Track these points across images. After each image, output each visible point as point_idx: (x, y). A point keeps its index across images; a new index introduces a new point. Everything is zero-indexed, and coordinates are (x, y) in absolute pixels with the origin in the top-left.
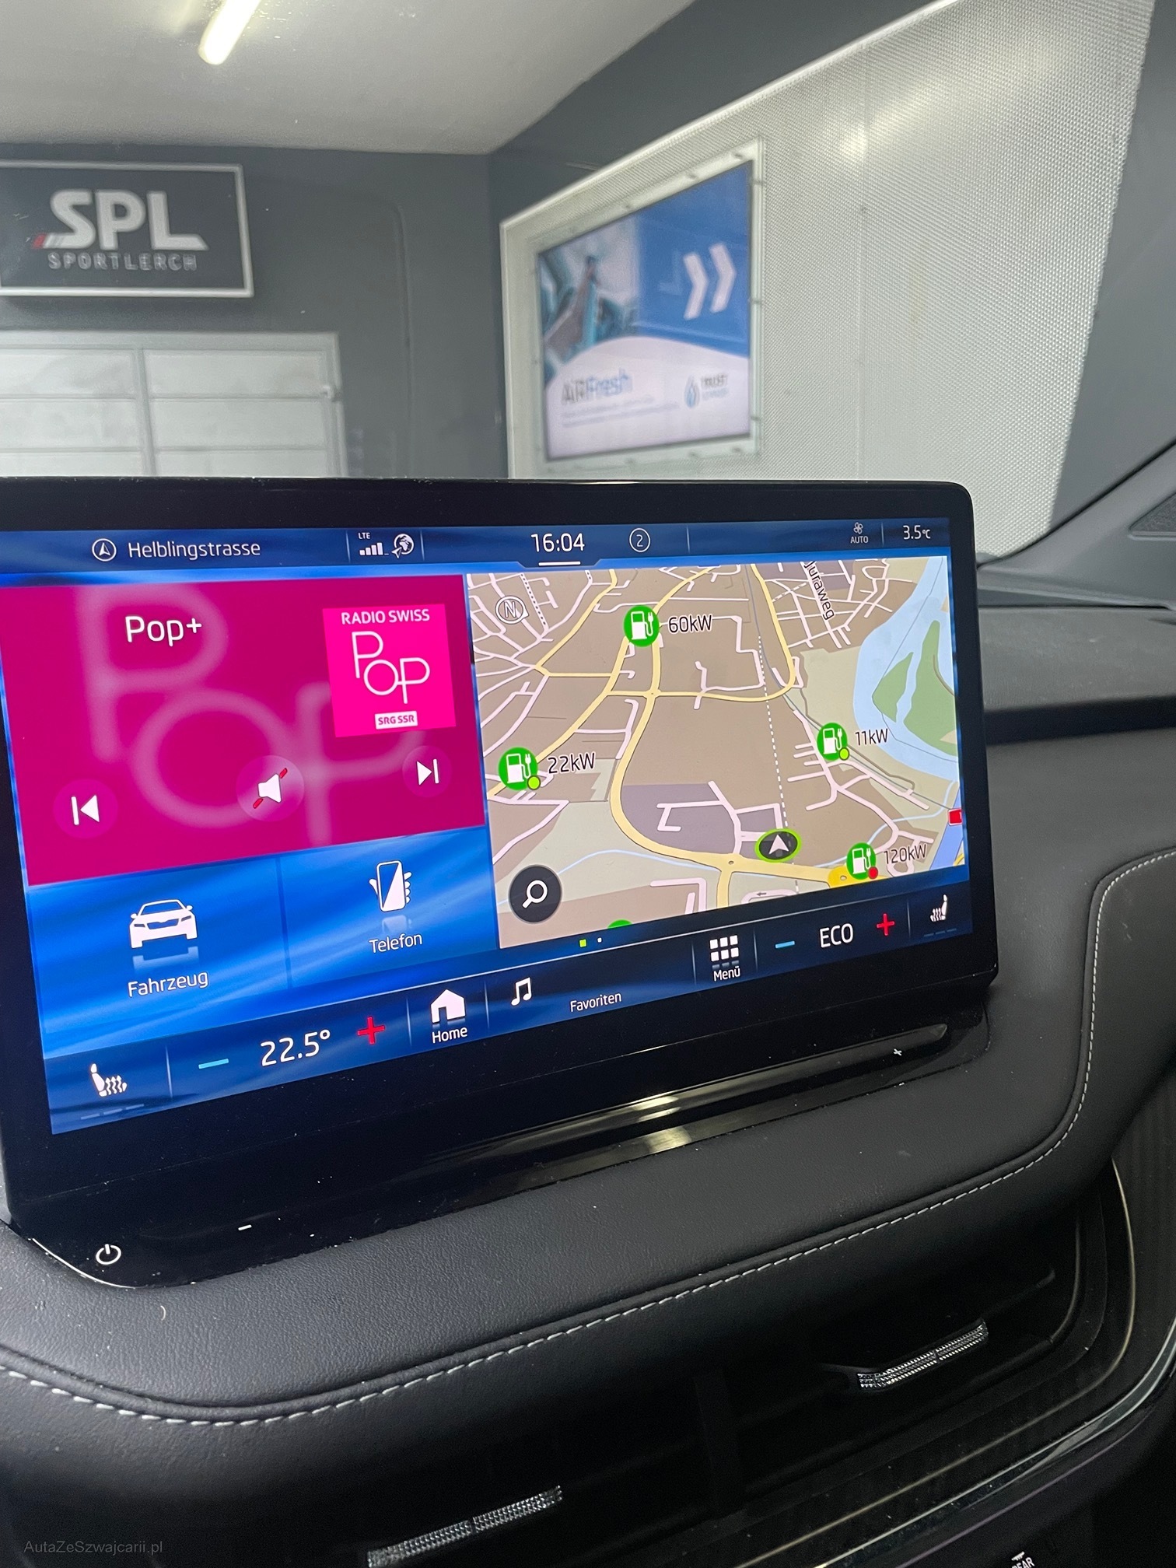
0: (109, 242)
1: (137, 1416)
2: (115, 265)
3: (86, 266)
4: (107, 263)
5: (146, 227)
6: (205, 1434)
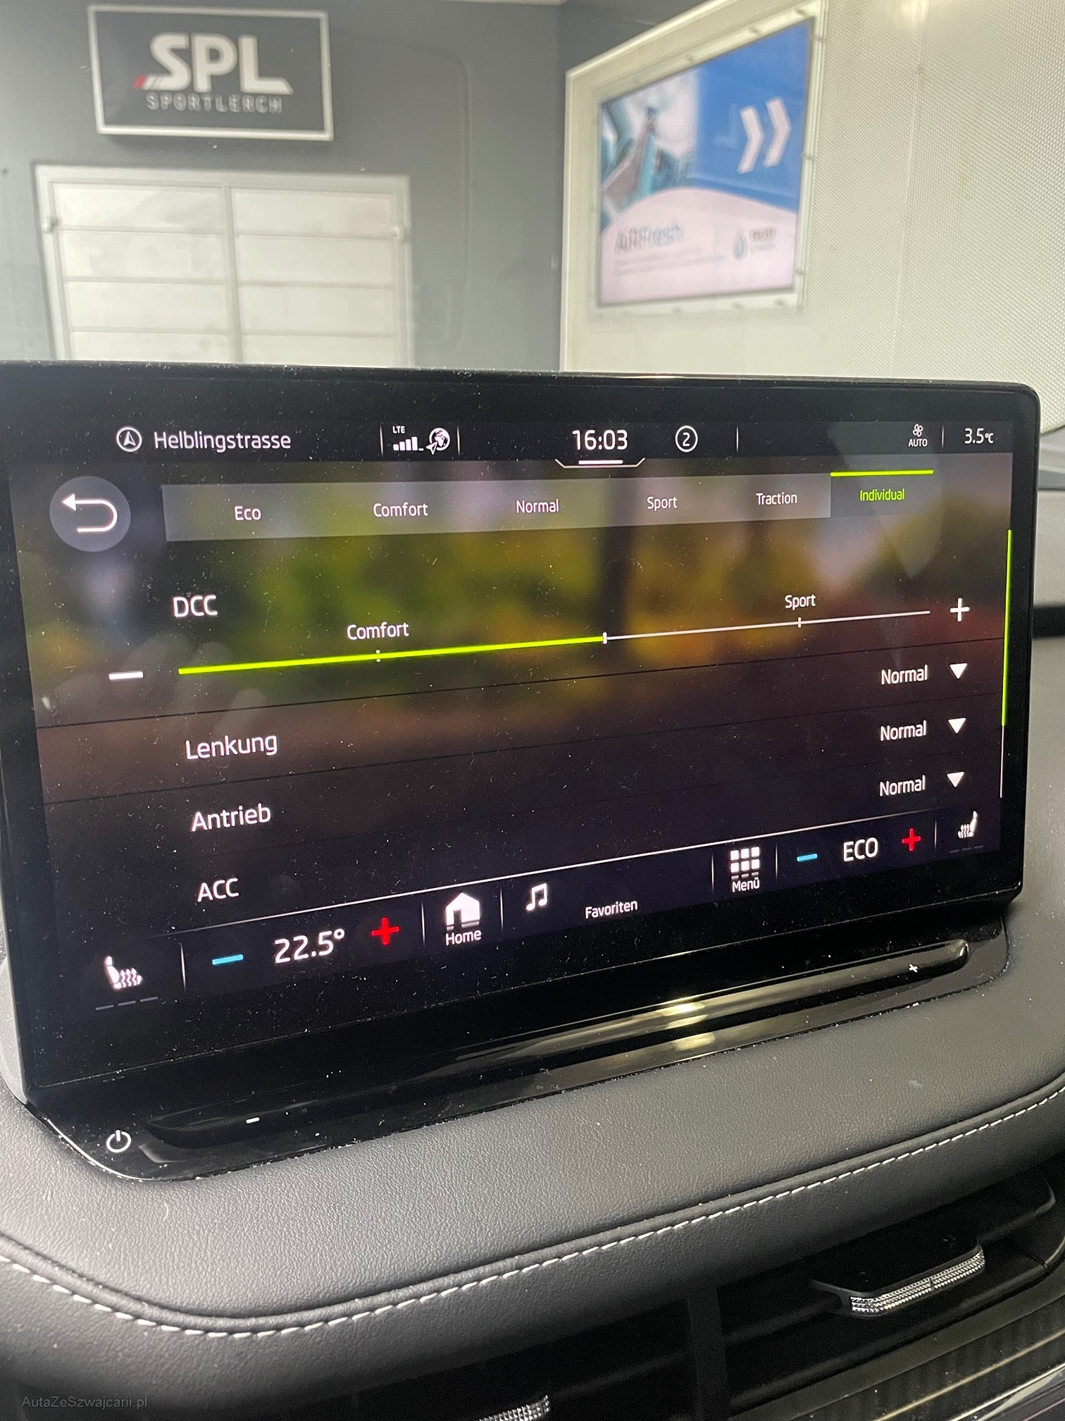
0: (203, 84)
1: (133, 1320)
2: (208, 106)
3: (180, 106)
4: (200, 104)
5: (236, 73)
6: (199, 1344)
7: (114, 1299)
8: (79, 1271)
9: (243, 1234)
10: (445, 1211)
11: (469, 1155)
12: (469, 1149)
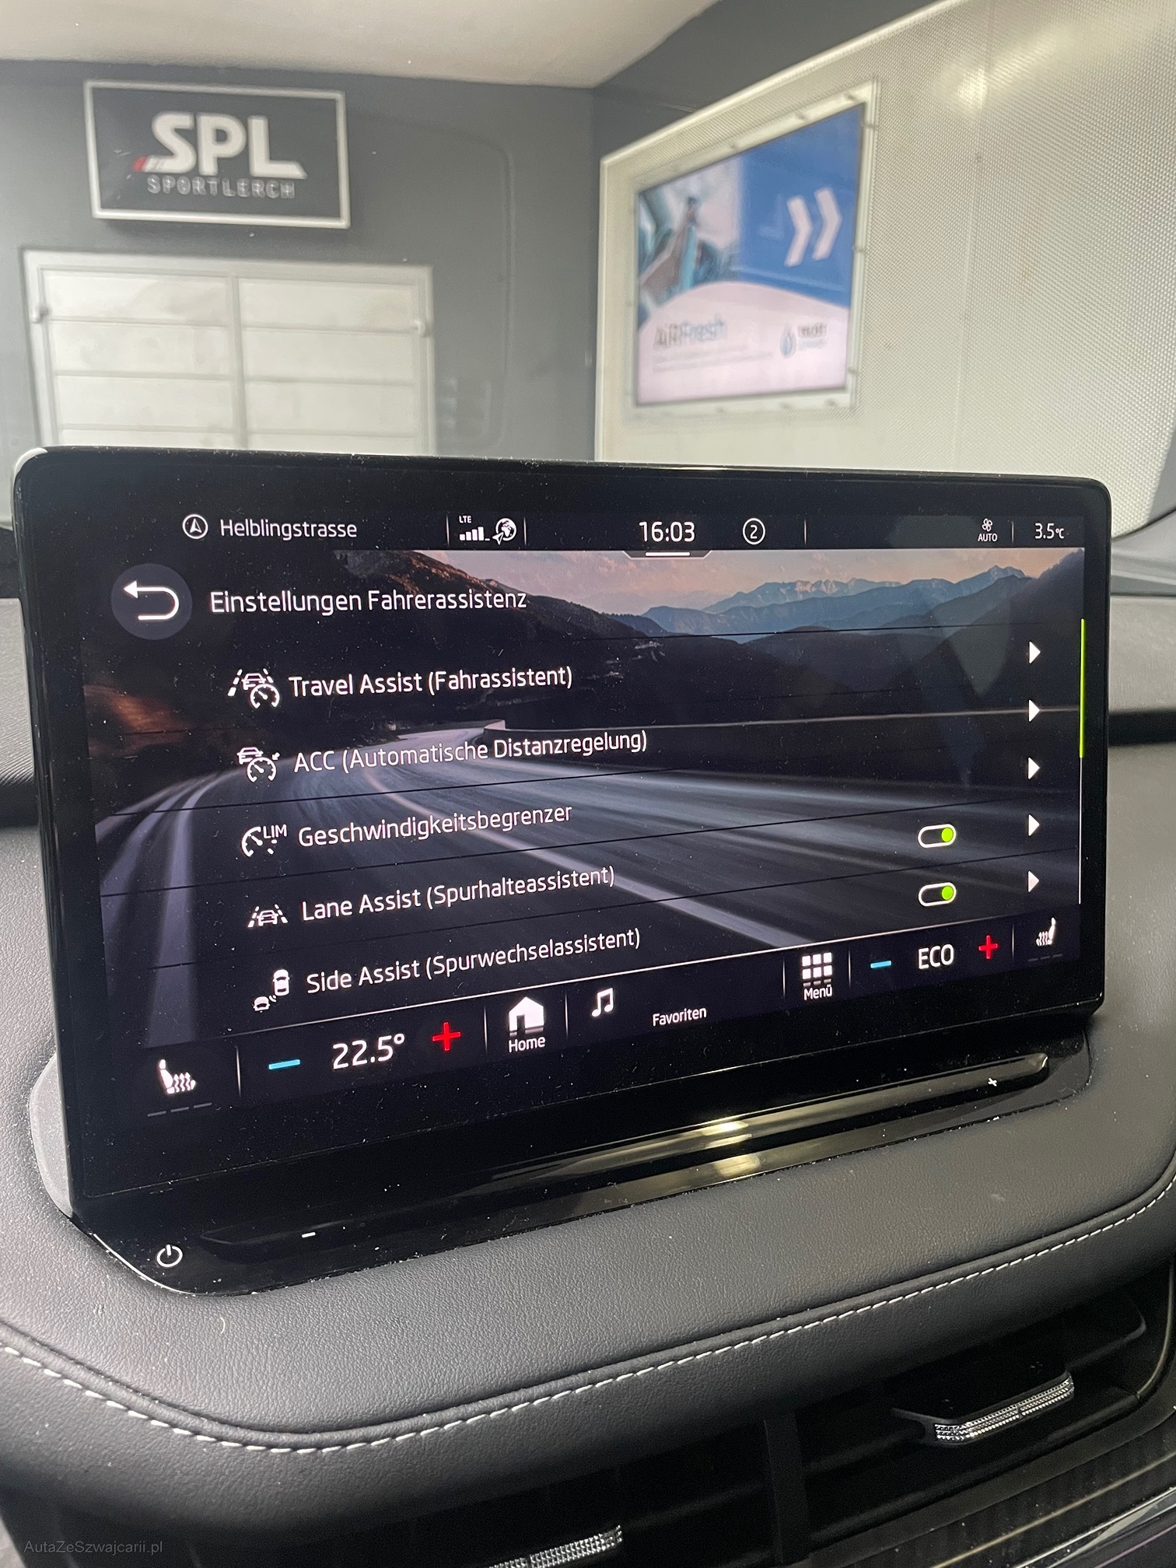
0: (209, 167)
1: (192, 1436)
2: (214, 190)
3: (184, 191)
4: (205, 188)
5: (245, 154)
6: (260, 1461)
7: (171, 1414)
8: (133, 1386)
9: (303, 1348)
10: (513, 1325)
11: (537, 1269)
12: (537, 1263)
